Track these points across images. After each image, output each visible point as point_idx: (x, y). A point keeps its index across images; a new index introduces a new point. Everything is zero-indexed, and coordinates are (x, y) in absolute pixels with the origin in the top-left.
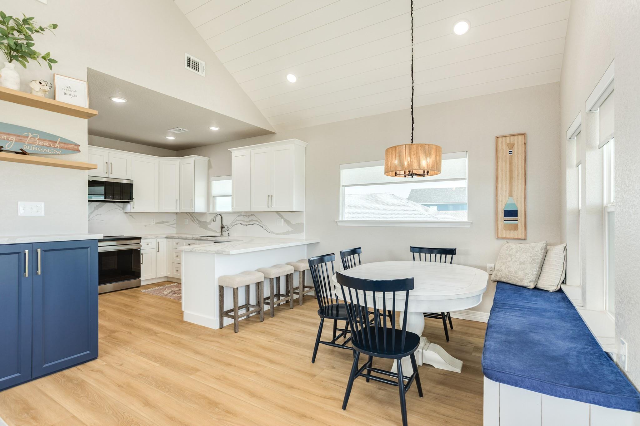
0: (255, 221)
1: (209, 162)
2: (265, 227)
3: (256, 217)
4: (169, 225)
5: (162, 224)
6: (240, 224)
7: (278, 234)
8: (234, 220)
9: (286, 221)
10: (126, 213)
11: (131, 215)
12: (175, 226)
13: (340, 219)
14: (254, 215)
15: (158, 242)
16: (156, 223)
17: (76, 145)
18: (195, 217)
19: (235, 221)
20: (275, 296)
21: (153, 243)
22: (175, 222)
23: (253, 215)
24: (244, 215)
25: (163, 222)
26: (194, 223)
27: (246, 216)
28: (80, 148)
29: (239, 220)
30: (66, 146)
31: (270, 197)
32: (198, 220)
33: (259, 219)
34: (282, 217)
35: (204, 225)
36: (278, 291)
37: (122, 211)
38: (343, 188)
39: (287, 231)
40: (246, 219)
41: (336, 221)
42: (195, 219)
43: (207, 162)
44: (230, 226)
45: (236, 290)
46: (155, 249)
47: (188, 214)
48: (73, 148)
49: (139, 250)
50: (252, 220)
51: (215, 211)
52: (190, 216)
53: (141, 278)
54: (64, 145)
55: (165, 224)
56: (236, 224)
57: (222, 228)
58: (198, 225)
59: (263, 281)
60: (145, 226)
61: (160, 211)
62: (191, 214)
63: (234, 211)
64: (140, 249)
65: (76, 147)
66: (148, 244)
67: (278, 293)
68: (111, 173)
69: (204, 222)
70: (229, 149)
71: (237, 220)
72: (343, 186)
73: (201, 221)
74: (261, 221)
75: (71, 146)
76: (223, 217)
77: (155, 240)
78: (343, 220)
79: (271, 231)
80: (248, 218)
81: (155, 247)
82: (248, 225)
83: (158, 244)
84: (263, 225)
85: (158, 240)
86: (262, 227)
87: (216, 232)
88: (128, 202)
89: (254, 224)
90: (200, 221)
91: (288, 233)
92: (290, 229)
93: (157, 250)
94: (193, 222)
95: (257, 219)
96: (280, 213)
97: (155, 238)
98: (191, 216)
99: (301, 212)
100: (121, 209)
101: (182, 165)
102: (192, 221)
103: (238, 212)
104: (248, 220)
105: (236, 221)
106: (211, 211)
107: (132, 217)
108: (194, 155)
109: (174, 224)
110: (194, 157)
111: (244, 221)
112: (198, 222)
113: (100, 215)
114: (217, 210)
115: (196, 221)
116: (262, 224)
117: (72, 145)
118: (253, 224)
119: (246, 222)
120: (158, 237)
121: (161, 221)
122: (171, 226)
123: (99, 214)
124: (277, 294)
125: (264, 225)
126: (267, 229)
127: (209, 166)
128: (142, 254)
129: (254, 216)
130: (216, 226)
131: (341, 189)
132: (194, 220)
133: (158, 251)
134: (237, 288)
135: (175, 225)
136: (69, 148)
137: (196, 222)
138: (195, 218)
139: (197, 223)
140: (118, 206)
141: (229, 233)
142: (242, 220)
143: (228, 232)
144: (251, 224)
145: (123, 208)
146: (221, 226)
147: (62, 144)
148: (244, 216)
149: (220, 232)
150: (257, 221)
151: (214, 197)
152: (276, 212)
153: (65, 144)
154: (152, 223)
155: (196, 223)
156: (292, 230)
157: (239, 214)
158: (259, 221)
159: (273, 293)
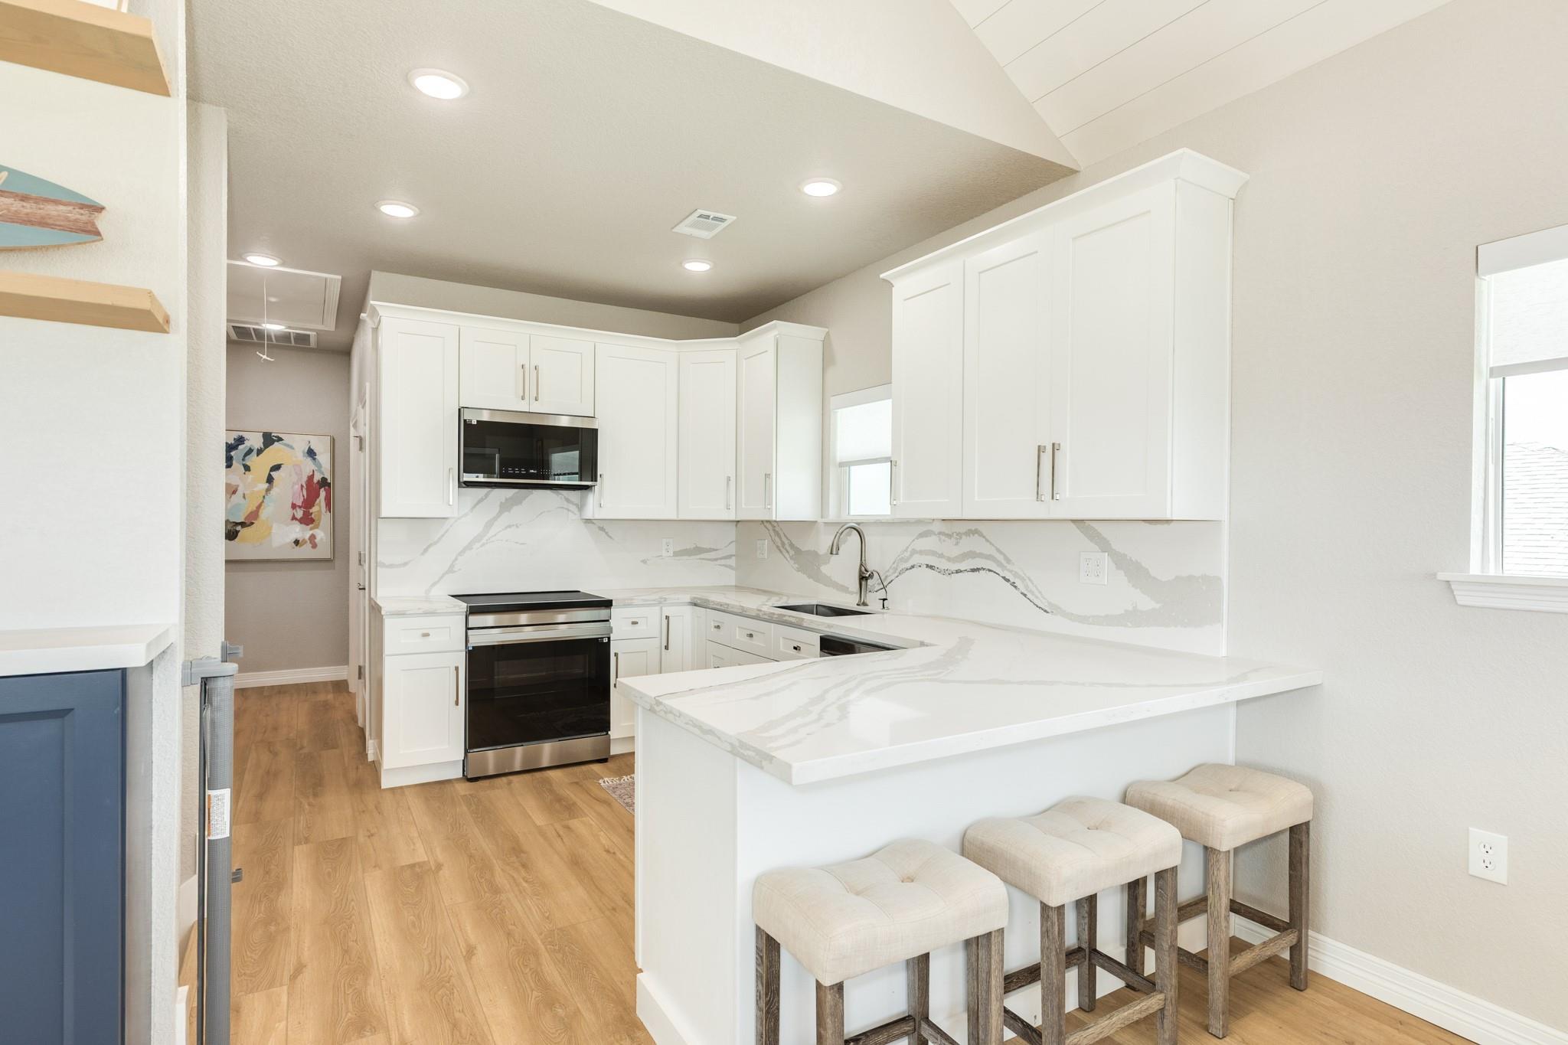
0: (981, 555)
1: (826, 343)
2: (1027, 587)
3: (987, 540)
4: (716, 560)
5: (692, 557)
6: (927, 566)
7: (1083, 619)
8: (906, 550)
9: (1121, 561)
10: (588, 521)
11: (602, 529)
12: (732, 562)
13: (1475, 569)
14: (981, 535)
15: (667, 618)
16: (676, 554)
17: (82, 206)
18: (785, 535)
19: (907, 554)
20: (1072, 956)
21: (651, 620)
22: (732, 549)
23: (976, 532)
24: (940, 533)
25: (698, 550)
26: (781, 555)
27: (949, 536)
28: (102, 223)
29: (921, 552)
30: (28, 208)
31: (1048, 455)
32: (792, 545)
33: (998, 550)
34: (1104, 546)
35: (807, 563)
36: (1085, 936)
37: (577, 513)
38: (1495, 383)
39: (1126, 611)
40: (951, 549)
41: (1442, 576)
42: (786, 542)
43: (820, 344)
44: (891, 571)
45: (829, 997)
46: (658, 640)
47: (768, 525)
48: (67, 219)
49: (605, 640)
50: (972, 555)
51: (844, 518)
52: (773, 534)
53: (613, 733)
54: (16, 205)
55: (702, 556)
56: (913, 567)
57: (863, 578)
58: (792, 562)
59: (1001, 931)
60: (644, 562)
61: (681, 518)
62: (775, 524)
63: (901, 515)
64: (609, 638)
65: (83, 216)
66: (637, 623)
67: (1085, 946)
68: (536, 400)
69: (808, 552)
70: (882, 276)
71: (914, 552)
72: (1492, 369)
73: (803, 550)
74: (1008, 561)
75: (51, 210)
76: (867, 539)
77: (657, 608)
78: (1492, 571)
79: (1050, 603)
80: (957, 544)
81: (658, 635)
82: (958, 572)
83: (665, 622)
84: (1016, 575)
85: (667, 611)
86: (1013, 584)
87: (844, 589)
88: (587, 488)
89: (978, 570)
90: (798, 551)
91: (1133, 617)
92: (1146, 603)
93: (664, 644)
94: (780, 550)
95: (992, 552)
96: (1093, 524)
97: (654, 605)
98: (774, 530)
99: (1209, 524)
100: (573, 508)
101: (744, 361)
102: (778, 547)
103: (919, 522)
104: (955, 552)
105: (911, 555)
106: (832, 515)
107: (606, 533)
108: (774, 322)
109: (730, 557)
110: (775, 327)
111: (941, 556)
112: (792, 552)
113: (517, 527)
114: (852, 513)
115: (788, 548)
116: (1011, 571)
117: (61, 208)
118: (973, 570)
119: (949, 559)
120: (665, 599)
121: (690, 546)
122: (719, 562)
123: (513, 525)
124: (1080, 949)
125: (1021, 573)
126: (1033, 593)
127: (827, 359)
128: (616, 655)
129: (981, 538)
130: (843, 569)
131: (1483, 387)
132: (783, 544)
133: (667, 648)
134: (839, 988)
135: (734, 558)
136: (43, 218)
137: (788, 552)
138: (784, 539)
139: (791, 558)
140: (568, 500)
141: (884, 600)
142: (933, 553)
143: (882, 594)
144: (968, 568)
145: (581, 507)
146: (860, 570)
147: (10, 201)
148: (943, 538)
149: (857, 593)
150: (989, 557)
151: (842, 465)
152: (1073, 521)
153: (24, 198)
154: (664, 554)
155: (786, 555)
156: (1157, 606)
157: (922, 527)
158: (1000, 558)
159: (1061, 1005)
